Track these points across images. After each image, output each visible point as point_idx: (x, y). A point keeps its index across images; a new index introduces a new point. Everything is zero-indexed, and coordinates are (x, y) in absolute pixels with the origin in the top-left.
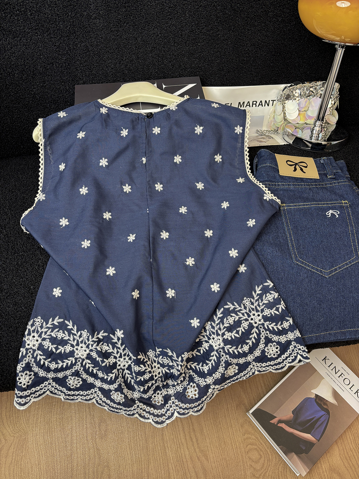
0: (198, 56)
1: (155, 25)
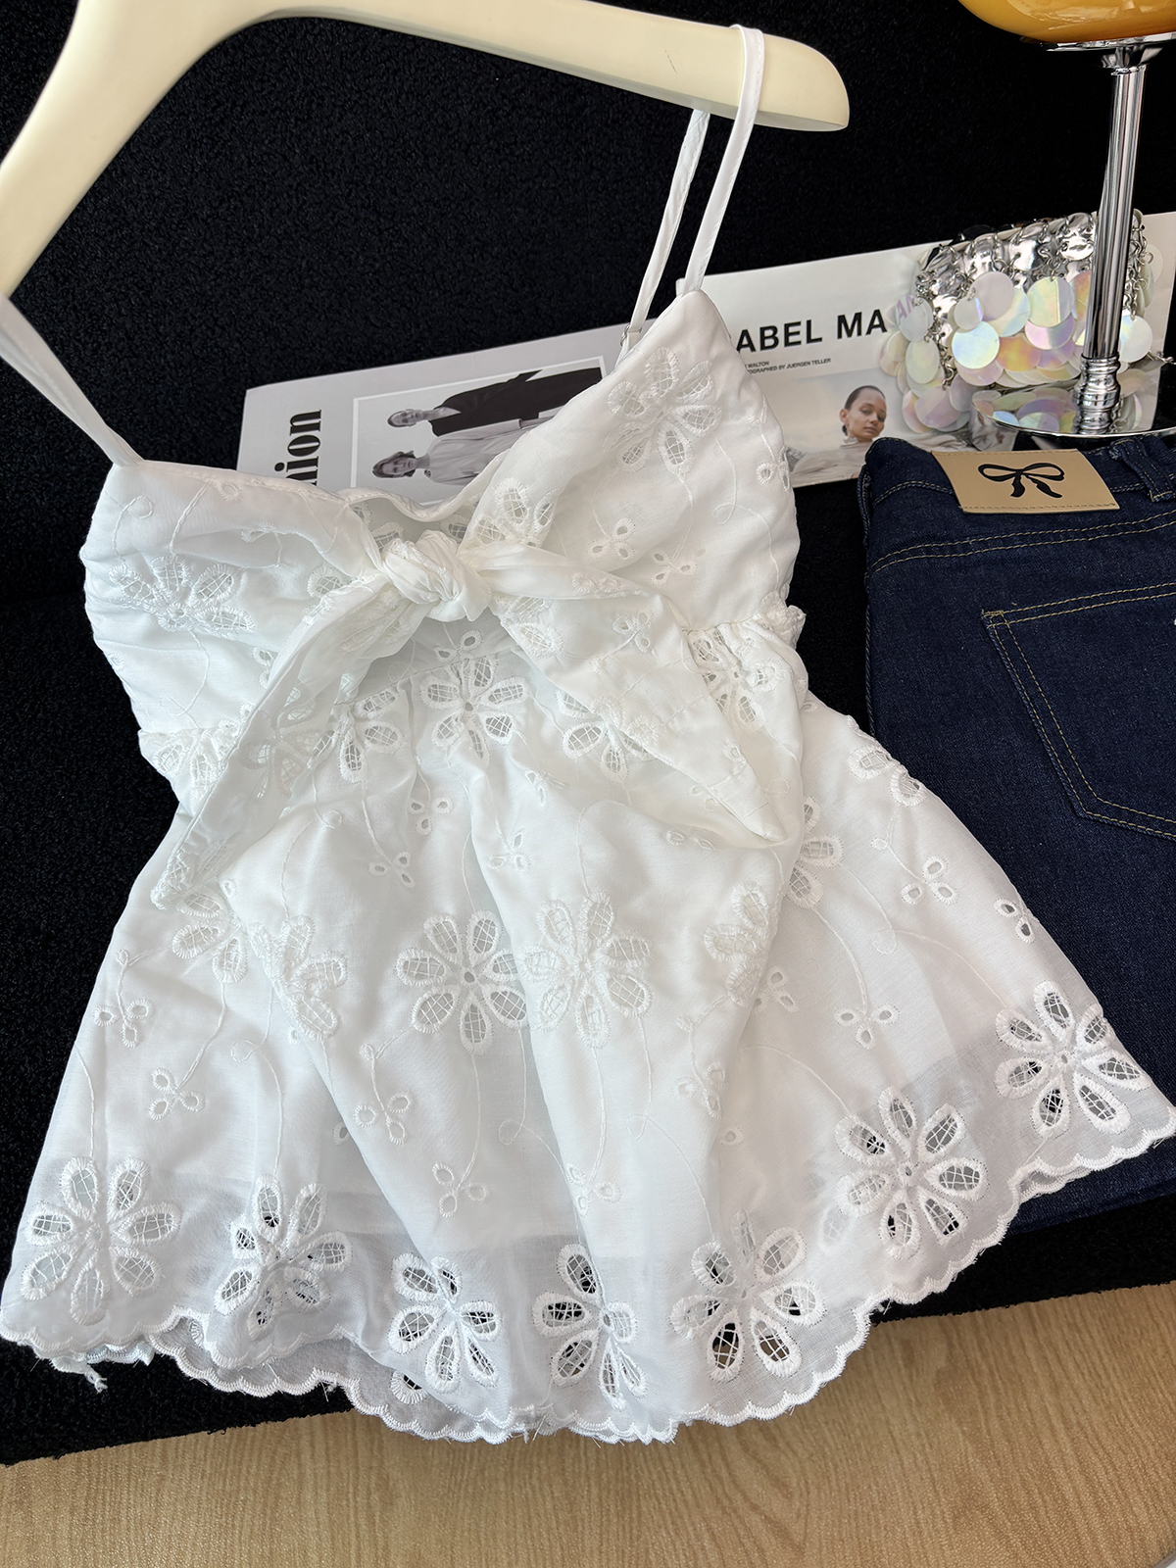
0: (522, 195)
1: (346, 102)
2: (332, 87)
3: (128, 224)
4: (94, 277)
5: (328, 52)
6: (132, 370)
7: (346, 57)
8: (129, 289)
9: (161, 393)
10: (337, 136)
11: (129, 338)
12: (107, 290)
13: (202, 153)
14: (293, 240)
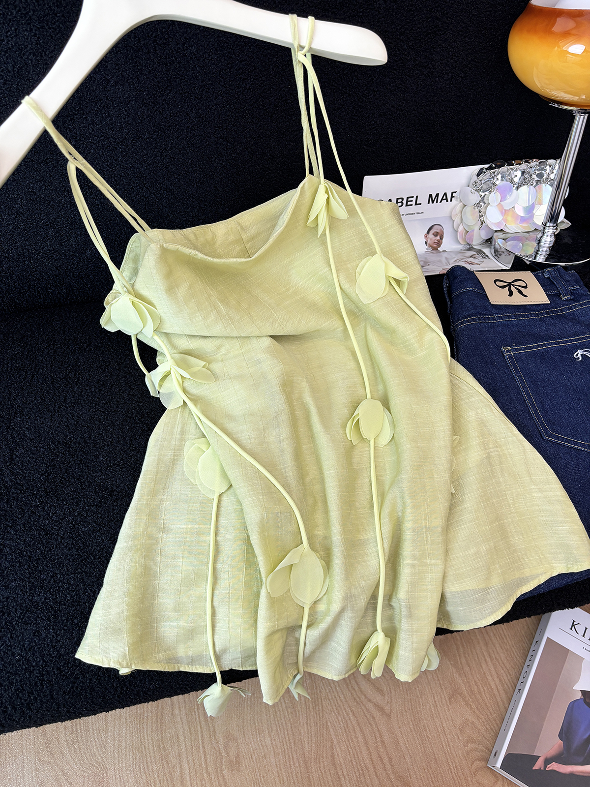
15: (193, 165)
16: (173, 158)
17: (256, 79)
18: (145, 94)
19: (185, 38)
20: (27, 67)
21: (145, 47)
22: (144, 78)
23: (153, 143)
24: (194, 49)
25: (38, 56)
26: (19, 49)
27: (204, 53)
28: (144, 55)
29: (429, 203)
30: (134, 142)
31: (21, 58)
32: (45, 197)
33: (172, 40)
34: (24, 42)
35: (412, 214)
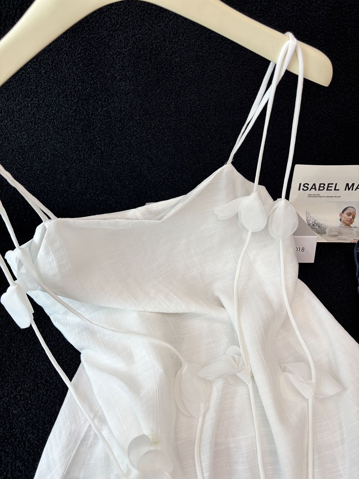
2: (190, 85)
3: (111, 117)
4: (95, 132)
5: (191, 74)
6: (101, 163)
7: (197, 77)
8: (106, 138)
9: (108, 172)
10: (187, 101)
11: (102, 153)
12: (99, 137)
13: (141, 99)
14: (164, 131)
15: (168, 142)
16: (155, 135)
17: (221, 85)
18: (140, 88)
19: (173, 51)
20: (62, 63)
21: (143, 55)
22: (140, 78)
23: (142, 123)
24: (178, 60)
25: (69, 56)
26: (57, 50)
27: (185, 63)
28: (143, 61)
29: (345, 190)
30: (128, 121)
31: (58, 56)
32: (63, 153)
33: (163, 52)
34: (61, 45)
35: (331, 197)
